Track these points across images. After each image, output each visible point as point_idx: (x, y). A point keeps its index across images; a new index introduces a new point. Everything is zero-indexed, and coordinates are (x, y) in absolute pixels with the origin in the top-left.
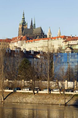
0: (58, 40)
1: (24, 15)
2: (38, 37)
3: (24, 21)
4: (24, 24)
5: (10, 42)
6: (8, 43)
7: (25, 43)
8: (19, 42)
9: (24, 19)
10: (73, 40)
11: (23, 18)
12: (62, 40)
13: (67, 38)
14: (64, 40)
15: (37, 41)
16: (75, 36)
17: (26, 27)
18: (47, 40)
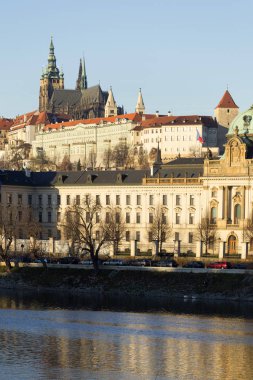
0: (120, 124)
1: (52, 49)
2: (91, 113)
3: (54, 67)
4: (53, 75)
5: (8, 129)
6: (3, 131)
7: (41, 132)
8: (28, 128)
9: (54, 61)
10: (152, 127)
11: (50, 58)
12: (130, 126)
13: (144, 119)
14: (135, 126)
15: (70, 128)
16: (169, 115)
17: (61, 84)
18: (94, 125)
